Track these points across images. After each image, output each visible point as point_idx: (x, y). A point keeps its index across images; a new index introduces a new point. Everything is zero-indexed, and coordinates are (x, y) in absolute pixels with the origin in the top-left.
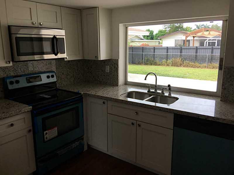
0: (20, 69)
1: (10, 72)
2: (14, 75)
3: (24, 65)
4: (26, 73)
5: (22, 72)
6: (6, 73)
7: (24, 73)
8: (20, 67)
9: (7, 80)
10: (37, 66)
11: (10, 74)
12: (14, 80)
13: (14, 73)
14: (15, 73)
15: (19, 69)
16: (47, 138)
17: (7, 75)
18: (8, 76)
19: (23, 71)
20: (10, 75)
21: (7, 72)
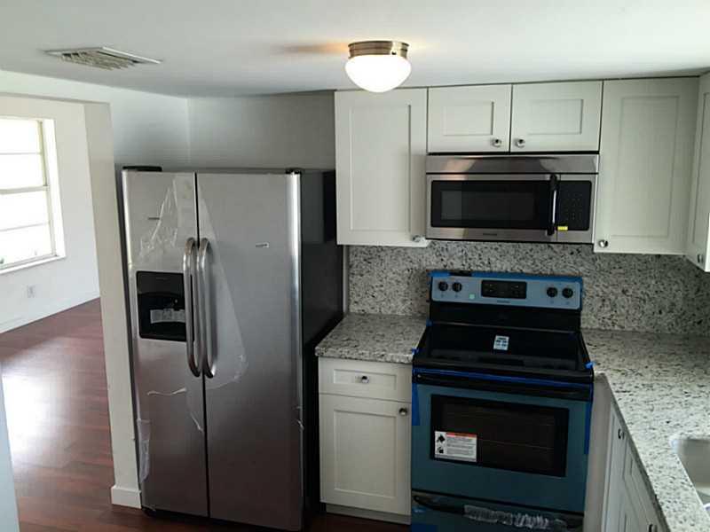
0: (480, 255)
1: (452, 261)
2: (461, 268)
3: (491, 248)
4: (494, 269)
5: (483, 263)
6: (442, 260)
7: (487, 269)
8: (479, 252)
9: (435, 279)
10: (532, 256)
11: (452, 264)
12: (450, 280)
13: (463, 265)
14: (464, 263)
15: (477, 257)
16: (441, 451)
17: (445, 266)
18: (447, 268)
19: (486, 262)
20: (451, 267)
21: (444, 259)
